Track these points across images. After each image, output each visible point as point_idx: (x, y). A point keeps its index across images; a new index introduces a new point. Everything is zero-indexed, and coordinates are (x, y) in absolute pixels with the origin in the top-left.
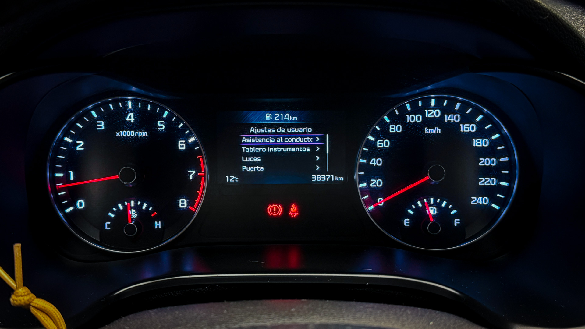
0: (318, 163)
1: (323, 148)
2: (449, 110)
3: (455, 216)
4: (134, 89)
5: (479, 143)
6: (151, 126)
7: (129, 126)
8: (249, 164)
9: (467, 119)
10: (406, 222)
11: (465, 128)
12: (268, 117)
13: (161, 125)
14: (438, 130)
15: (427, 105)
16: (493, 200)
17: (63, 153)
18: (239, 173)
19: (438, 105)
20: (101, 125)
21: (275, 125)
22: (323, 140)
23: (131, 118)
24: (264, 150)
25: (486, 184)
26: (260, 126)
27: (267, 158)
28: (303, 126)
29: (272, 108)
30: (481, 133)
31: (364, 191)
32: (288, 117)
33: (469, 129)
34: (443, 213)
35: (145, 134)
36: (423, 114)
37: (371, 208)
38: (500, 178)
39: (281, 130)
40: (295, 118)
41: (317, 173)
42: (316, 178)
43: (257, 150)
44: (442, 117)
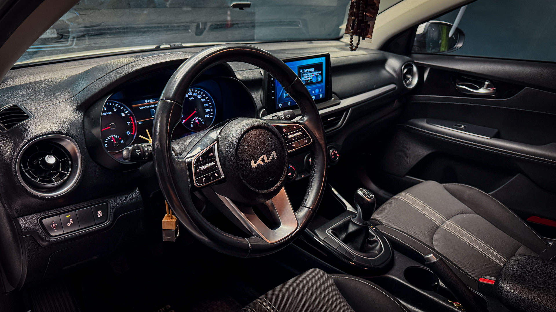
2: (194, 92)
3: (203, 121)
5: (203, 100)
6: (112, 111)
9: (199, 94)
10: (192, 126)
11: (198, 97)
12: (146, 101)
13: (115, 109)
14: (192, 98)
15: (189, 92)
16: (210, 115)
19: (191, 91)
25: (207, 111)
29: (147, 99)
30: (203, 98)
33: (200, 97)
34: (200, 121)
35: (111, 113)
36: (188, 94)
37: (183, 123)
38: (210, 109)
44: (193, 94)
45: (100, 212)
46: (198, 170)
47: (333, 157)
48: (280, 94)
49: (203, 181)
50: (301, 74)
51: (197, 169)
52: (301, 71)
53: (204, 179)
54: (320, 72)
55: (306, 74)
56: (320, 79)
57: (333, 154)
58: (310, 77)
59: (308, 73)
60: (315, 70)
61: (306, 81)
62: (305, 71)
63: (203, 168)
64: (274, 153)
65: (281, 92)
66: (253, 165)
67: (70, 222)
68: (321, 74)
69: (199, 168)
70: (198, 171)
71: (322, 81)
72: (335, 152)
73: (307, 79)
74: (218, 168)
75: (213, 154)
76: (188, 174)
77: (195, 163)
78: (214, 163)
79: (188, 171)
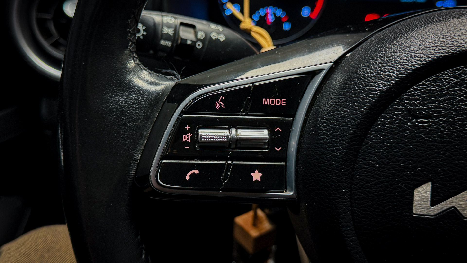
46: (190, 135)
49: (188, 178)
51: (186, 132)
53: (196, 172)
69: (194, 131)
70: (186, 138)
74: (283, 156)
75: (282, 102)
76: (147, 134)
77: (189, 109)
78: (272, 133)
79: (151, 124)
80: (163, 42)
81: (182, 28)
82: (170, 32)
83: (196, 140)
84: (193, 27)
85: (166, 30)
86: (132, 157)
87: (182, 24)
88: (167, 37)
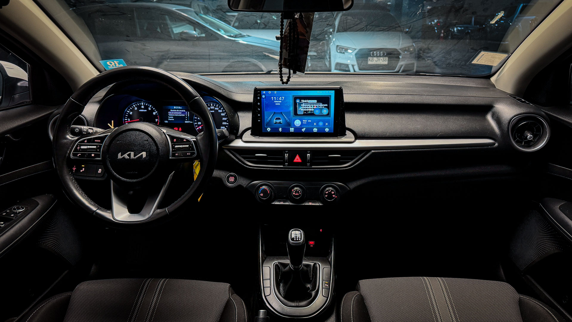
0: (186, 118)
1: (188, 115)
2: (215, 107)
4: (143, 100)
5: (222, 114)
6: (147, 109)
7: (142, 109)
8: (170, 118)
9: (220, 109)
11: (219, 111)
12: (175, 107)
13: (150, 109)
14: (213, 111)
15: (210, 106)
17: (127, 114)
18: (168, 120)
19: (213, 106)
20: (136, 109)
21: (177, 110)
22: (188, 113)
23: (143, 107)
24: (174, 115)
25: (224, 124)
26: (173, 109)
27: (175, 117)
28: (183, 110)
29: (176, 105)
30: (223, 112)
31: (196, 125)
32: (180, 108)
33: (220, 111)
35: (146, 111)
36: (210, 108)
37: (198, 129)
38: (227, 122)
39: (178, 111)
40: (181, 108)
41: (186, 121)
42: (186, 122)
43: (172, 115)
44: (214, 108)
45: (101, 170)
47: (326, 196)
48: (269, 119)
49: (78, 155)
50: (298, 104)
51: (78, 147)
52: (298, 101)
53: (80, 154)
54: (326, 105)
55: (305, 104)
56: (325, 112)
57: (327, 193)
58: (311, 109)
59: (308, 104)
60: (318, 102)
61: (305, 111)
62: (303, 101)
63: (82, 147)
64: (144, 154)
65: (270, 117)
66: (120, 156)
67: (82, 170)
68: (328, 107)
69: (80, 147)
71: (328, 114)
72: (331, 192)
73: (305, 110)
74: (99, 152)
75: (100, 141)
76: (71, 148)
77: (79, 142)
78: (97, 147)
79: (71, 146)
80: (83, 133)
81: (89, 129)
82: (86, 130)
83: (80, 149)
84: (92, 129)
85: (84, 130)
86: (67, 152)
87: (89, 128)
88: (85, 132)
